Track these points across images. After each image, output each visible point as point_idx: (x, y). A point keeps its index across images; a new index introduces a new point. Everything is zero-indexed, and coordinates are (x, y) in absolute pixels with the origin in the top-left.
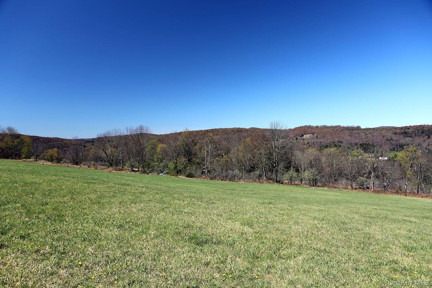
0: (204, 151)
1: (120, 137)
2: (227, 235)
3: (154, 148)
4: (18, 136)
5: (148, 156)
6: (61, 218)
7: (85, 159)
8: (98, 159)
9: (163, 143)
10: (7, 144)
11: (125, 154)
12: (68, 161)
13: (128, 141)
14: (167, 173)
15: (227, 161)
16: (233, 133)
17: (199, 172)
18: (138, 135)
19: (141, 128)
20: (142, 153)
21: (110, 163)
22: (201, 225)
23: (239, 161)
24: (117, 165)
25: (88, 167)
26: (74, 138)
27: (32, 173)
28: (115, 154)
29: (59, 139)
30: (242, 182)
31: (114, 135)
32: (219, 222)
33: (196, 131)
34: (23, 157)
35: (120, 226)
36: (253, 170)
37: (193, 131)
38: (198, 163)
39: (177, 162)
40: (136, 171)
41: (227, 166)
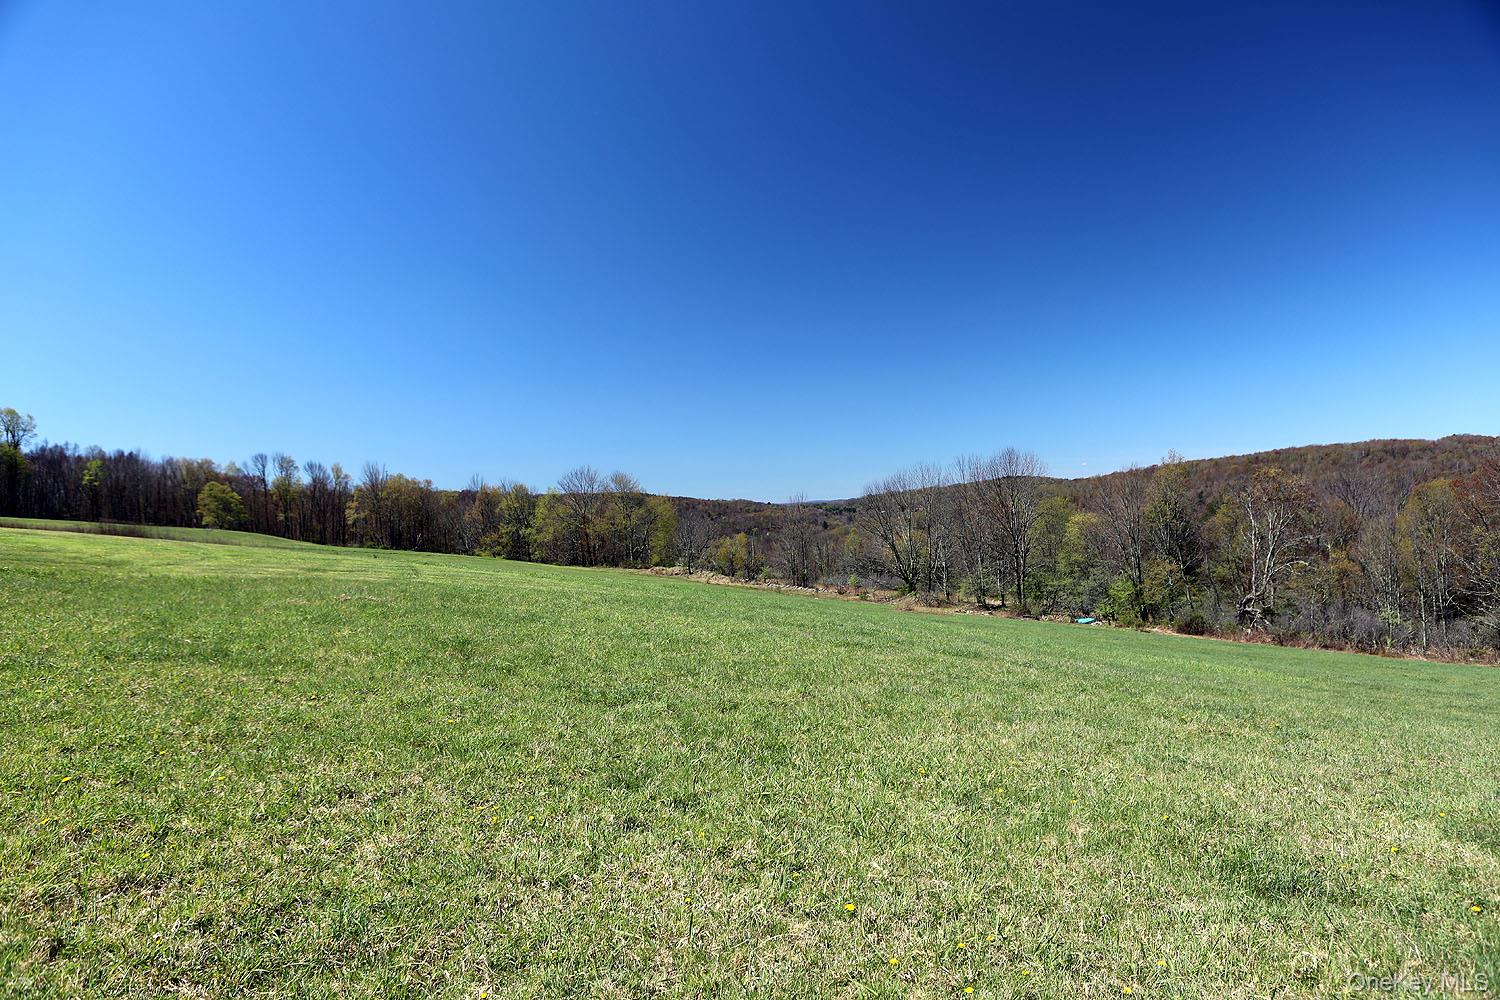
0: (1246, 535)
1: (938, 493)
2: (1385, 872)
3: (1056, 526)
4: (640, 500)
5: (1035, 556)
6: (777, 753)
7: (828, 565)
8: (869, 568)
9: (1086, 507)
10: (613, 525)
11: (956, 548)
12: (779, 574)
13: (964, 504)
14: (1105, 617)
15: (1344, 573)
16: (1366, 461)
17: (1228, 615)
18: (998, 483)
19: (1010, 457)
20: (1016, 546)
21: (906, 579)
22: (1264, 817)
23: (1397, 574)
24: (931, 588)
25: (840, 593)
26: (794, 501)
27: (685, 608)
28: (923, 551)
29: (750, 503)
30: (1415, 658)
31: (917, 485)
32: (1340, 814)
33: (1211, 460)
34: (653, 563)
35: (967, 798)
36: (1465, 609)
37: (1198, 463)
38: (1222, 582)
39: (1144, 576)
40: (996, 608)
41: (1350, 592)
